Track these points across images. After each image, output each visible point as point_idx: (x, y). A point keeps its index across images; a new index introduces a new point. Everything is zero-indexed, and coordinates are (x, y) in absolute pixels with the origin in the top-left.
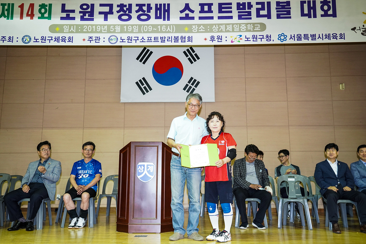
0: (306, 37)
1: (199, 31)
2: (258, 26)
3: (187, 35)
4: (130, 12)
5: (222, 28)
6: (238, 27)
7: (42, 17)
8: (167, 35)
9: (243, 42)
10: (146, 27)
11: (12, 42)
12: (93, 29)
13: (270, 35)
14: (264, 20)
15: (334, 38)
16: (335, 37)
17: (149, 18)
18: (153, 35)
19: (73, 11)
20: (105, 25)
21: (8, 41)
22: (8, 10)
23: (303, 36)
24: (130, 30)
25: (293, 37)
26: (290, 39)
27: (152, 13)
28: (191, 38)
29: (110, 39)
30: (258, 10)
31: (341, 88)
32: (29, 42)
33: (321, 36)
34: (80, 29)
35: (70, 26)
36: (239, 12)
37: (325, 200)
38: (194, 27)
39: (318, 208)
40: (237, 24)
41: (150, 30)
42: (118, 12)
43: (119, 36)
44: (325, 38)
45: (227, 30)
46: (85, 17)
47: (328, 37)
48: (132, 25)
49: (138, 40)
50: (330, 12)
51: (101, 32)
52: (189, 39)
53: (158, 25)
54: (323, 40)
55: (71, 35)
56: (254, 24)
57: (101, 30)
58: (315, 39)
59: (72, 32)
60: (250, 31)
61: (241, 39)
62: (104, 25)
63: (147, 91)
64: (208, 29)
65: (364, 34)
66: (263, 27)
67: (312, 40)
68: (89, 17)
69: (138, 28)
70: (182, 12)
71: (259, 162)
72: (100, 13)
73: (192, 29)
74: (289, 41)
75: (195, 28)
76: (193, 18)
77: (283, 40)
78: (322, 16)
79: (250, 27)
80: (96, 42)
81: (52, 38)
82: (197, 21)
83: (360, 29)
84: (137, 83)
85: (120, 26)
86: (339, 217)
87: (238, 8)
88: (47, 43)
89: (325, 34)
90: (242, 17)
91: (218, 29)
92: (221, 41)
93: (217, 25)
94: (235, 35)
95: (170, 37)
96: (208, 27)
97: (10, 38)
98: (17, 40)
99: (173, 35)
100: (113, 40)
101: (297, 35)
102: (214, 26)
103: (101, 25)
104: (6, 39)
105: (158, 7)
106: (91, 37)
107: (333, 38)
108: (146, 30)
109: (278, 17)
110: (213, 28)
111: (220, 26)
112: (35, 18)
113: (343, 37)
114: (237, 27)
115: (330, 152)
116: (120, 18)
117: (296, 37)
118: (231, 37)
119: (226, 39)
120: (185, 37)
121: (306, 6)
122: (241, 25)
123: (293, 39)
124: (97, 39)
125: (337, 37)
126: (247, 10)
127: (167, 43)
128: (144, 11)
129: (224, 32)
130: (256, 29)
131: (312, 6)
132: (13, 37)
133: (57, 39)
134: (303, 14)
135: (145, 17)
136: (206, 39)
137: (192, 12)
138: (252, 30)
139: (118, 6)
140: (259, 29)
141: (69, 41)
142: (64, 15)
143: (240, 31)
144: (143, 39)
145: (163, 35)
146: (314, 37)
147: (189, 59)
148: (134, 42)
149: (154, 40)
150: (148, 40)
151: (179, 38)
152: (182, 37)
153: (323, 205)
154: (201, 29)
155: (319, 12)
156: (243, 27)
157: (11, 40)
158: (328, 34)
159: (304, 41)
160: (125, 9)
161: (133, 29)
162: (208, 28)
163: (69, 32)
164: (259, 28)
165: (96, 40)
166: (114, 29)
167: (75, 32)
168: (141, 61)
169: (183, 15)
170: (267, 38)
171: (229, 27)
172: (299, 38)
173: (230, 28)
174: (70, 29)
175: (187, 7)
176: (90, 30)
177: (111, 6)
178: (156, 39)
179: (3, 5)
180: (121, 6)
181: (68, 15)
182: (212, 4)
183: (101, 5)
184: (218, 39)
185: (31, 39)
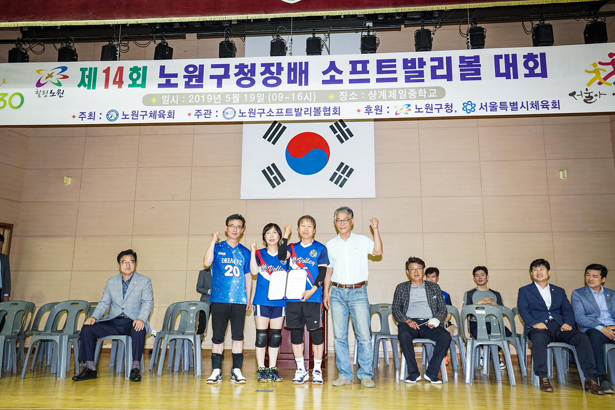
0: (503, 105)
1: (350, 99)
2: (434, 91)
3: (332, 105)
4: (253, 74)
5: (382, 94)
7: (134, 84)
8: (304, 106)
9: (412, 114)
10: (274, 95)
11: (94, 120)
12: (201, 99)
13: (452, 104)
14: (443, 82)
15: (545, 107)
17: (279, 82)
18: (285, 107)
19: (175, 76)
20: (218, 94)
21: (88, 119)
22: (89, 77)
23: (498, 104)
24: (252, 99)
25: (484, 106)
26: (480, 109)
27: (284, 76)
28: (338, 110)
29: (225, 112)
30: (434, 69)
31: (561, 177)
32: (115, 119)
33: (525, 105)
34: (184, 100)
35: (171, 95)
36: (406, 72)
38: (342, 94)
40: (403, 89)
41: (281, 99)
42: (236, 75)
43: (237, 108)
44: (531, 108)
45: (389, 97)
46: (191, 83)
47: (536, 106)
48: (256, 93)
49: (263, 113)
50: (538, 70)
51: (212, 103)
52: (335, 111)
53: (292, 92)
54: (528, 110)
55: (172, 108)
56: (427, 88)
57: (213, 100)
59: (174, 104)
60: (422, 98)
61: (410, 110)
63: (279, 183)
64: (362, 96)
65: (589, 101)
66: (441, 92)
67: (512, 110)
68: (197, 83)
69: (263, 97)
70: (325, 73)
71: (431, 285)
72: (212, 77)
73: (340, 96)
74: (478, 113)
75: (344, 96)
76: (341, 82)
77: (470, 110)
78: (526, 76)
79: (423, 93)
80: (205, 117)
81: (146, 113)
82: (346, 85)
83: (582, 95)
84: (264, 172)
85: (238, 94)
87: (405, 67)
88: (140, 120)
89: (531, 102)
90: (411, 79)
91: (377, 96)
92: (380, 112)
93: (375, 91)
94: (401, 104)
95: (308, 109)
96: (363, 94)
97: (90, 114)
98: (101, 116)
99: (313, 105)
100: (229, 114)
101: (490, 104)
102: (371, 91)
103: (212, 94)
104: (85, 115)
105: (292, 67)
106: (198, 111)
107: (542, 108)
108: (274, 99)
109: (463, 77)
110: (369, 95)
111: (379, 92)
112: (125, 86)
113: (557, 106)
114: (404, 94)
115: (538, 272)
116: (239, 83)
117: (489, 106)
118: (395, 107)
119: (388, 110)
120: (329, 108)
121: (502, 62)
122: (409, 90)
123: (484, 109)
124: (207, 113)
125: (549, 105)
126: (417, 69)
127: (304, 117)
128: (272, 73)
129: (385, 100)
130: (431, 96)
131: (511, 62)
132: (95, 112)
133: (153, 115)
134: (498, 74)
135: (274, 82)
136: (359, 111)
137: (340, 72)
138: (425, 97)
139: (236, 67)
140: (434, 95)
141: (170, 117)
142: (163, 81)
143: (408, 99)
144: (270, 112)
145: (298, 106)
146: (515, 106)
147: (338, 136)
148: (258, 116)
149: (287, 113)
150: (278, 113)
151: (322, 110)
152: (325, 108)
154: (352, 97)
155: (522, 70)
156: (412, 92)
157: (92, 116)
158: (535, 102)
159: (500, 112)
160: (246, 70)
161: (256, 98)
162: (363, 96)
163: (170, 105)
165: (205, 114)
166: (231, 98)
167: (177, 104)
168: (269, 140)
169: (327, 77)
170: (447, 109)
171: (392, 93)
172: (493, 107)
173: (393, 94)
174: (170, 100)
175: (333, 66)
176: (197, 100)
177: (226, 67)
178: (288, 111)
179: (83, 70)
180: (241, 67)
181: (168, 81)
182: (368, 62)
183: (213, 66)
184: (377, 110)
185: (118, 115)
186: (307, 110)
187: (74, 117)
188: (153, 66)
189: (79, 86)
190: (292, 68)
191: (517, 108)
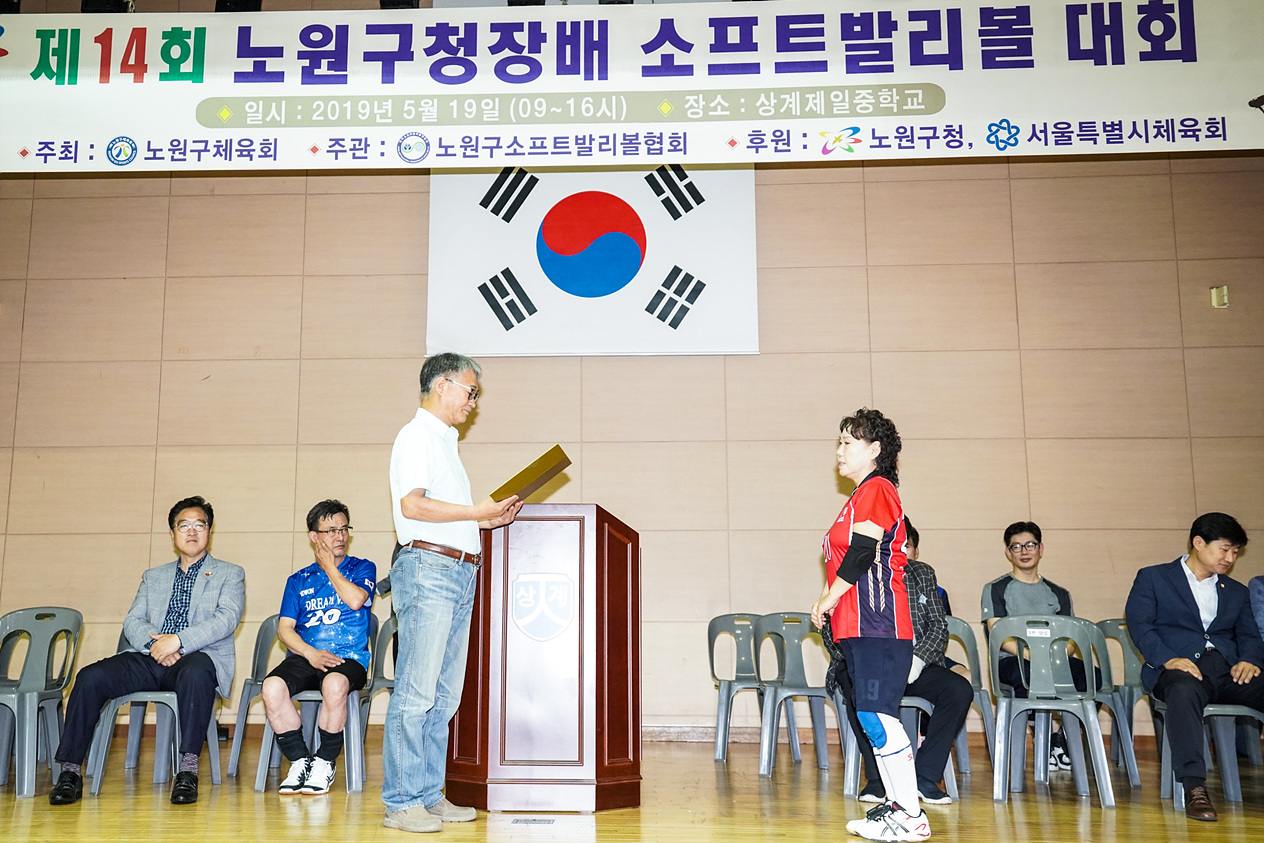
0: (1087, 131)
1: (710, 113)
2: (917, 95)
3: (667, 129)
4: (472, 50)
5: (790, 103)
6: (847, 100)
7: (174, 73)
8: (597, 130)
9: (864, 152)
10: (525, 103)
11: (75, 162)
12: (343, 110)
13: (960, 126)
14: (938, 74)
15: (1189, 133)
16: (1191, 131)
17: (536, 69)
18: (550, 131)
19: (278, 52)
20: (386, 98)
21: (60, 158)
22: (60, 52)
23: (1075, 128)
24: (470, 113)
25: (1041, 131)
26: (1029, 140)
27: (547, 55)
28: (681, 140)
29: (403, 145)
30: (916, 39)
31: (1215, 303)
32: (129, 160)
33: (1141, 129)
34: (300, 112)
35: (268, 101)
36: (848, 48)
37: (1160, 706)
38: (692, 102)
39: (1136, 732)
40: (842, 89)
41: (540, 112)
42: (429, 52)
43: (433, 134)
44: (1155, 137)
45: (807, 109)
46: (317, 72)
47: (1167, 131)
48: (479, 98)
49: (498, 147)
50: (1174, 44)
51: (371, 122)
52: (675, 143)
53: (568, 96)
54: (1147, 141)
55: (270, 134)
56: (900, 88)
57: (373, 115)
58: (1119, 139)
59: (274, 124)
60: (888, 112)
61: (858, 141)
62: (382, 99)
64: (740, 107)
66: (935, 98)
67: (1108, 142)
68: (332, 72)
69: (497, 108)
70: (648, 48)
71: (915, 569)
72: (369, 57)
73: (687, 106)
74: (1025, 148)
75: (696, 105)
76: (688, 70)
77: (1006, 143)
78: (1144, 56)
79: (889, 99)
80: (354, 157)
81: (206, 146)
82: (701, 80)
85: (436, 100)
86: (1209, 765)
87: (847, 34)
88: (191, 164)
89: (1157, 122)
90: (861, 64)
91: (778, 107)
92: (785, 147)
93: (772, 94)
94: (837, 126)
95: (607, 137)
96: (743, 100)
97: (66, 147)
98: (91, 152)
99: (621, 129)
100: (414, 150)
101: (1055, 126)
102: (763, 95)
103: (371, 99)
104: (53, 150)
105: (568, 33)
106: (337, 141)
107: (1183, 136)
108: (525, 113)
109: (989, 61)
110: (758, 104)
111: (782, 97)
112: (151, 77)
113: (1220, 132)
114: (843, 101)
116: (435, 71)
117: (1053, 133)
118: (822, 134)
119: (805, 141)
120: (661, 137)
121: (1085, 23)
122: (857, 92)
123: (1040, 140)
124: (357, 147)
125: (1200, 130)
126: (877, 40)
127: (598, 158)
128: (519, 48)
129: (796, 117)
130: (909, 107)
131: (1107, 22)
132: (76, 142)
133: (223, 149)
134: (1075, 53)
135: (522, 69)
136: (733, 143)
137: (686, 47)
138: (895, 111)
139: (429, 31)
140: (918, 104)
141: (266, 156)
142: (247, 65)
143: (853, 113)
144: (515, 146)
145: (583, 130)
146: (1117, 132)
149: (555, 147)
150: (534, 147)
151: (642, 139)
152: (650, 136)
153: (1152, 725)
154: (715, 109)
155: (1134, 43)
156: (864, 98)
157: (70, 152)
158: (1167, 121)
159: (1079, 147)
160: (453, 40)
161: (480, 111)
162: (742, 105)
163: (265, 125)
164: (920, 101)
165: (354, 149)
166: (416, 110)
167: (283, 122)
169: (654, 59)
170: (950, 138)
171: (815, 98)
172: (1063, 134)
173: (817, 103)
174: (266, 113)
175: (667, 31)
176: (333, 115)
177: (405, 32)
178: (560, 143)
179: (44, 35)
180: (441, 31)
181: (260, 67)
182: (754, 21)
183: (372, 30)
184: (777, 142)
185: (136, 149)
186: (604, 140)
187: (24, 153)
188: (222, 27)
189: (35, 75)
190: (567, 36)
191: (1121, 137)
